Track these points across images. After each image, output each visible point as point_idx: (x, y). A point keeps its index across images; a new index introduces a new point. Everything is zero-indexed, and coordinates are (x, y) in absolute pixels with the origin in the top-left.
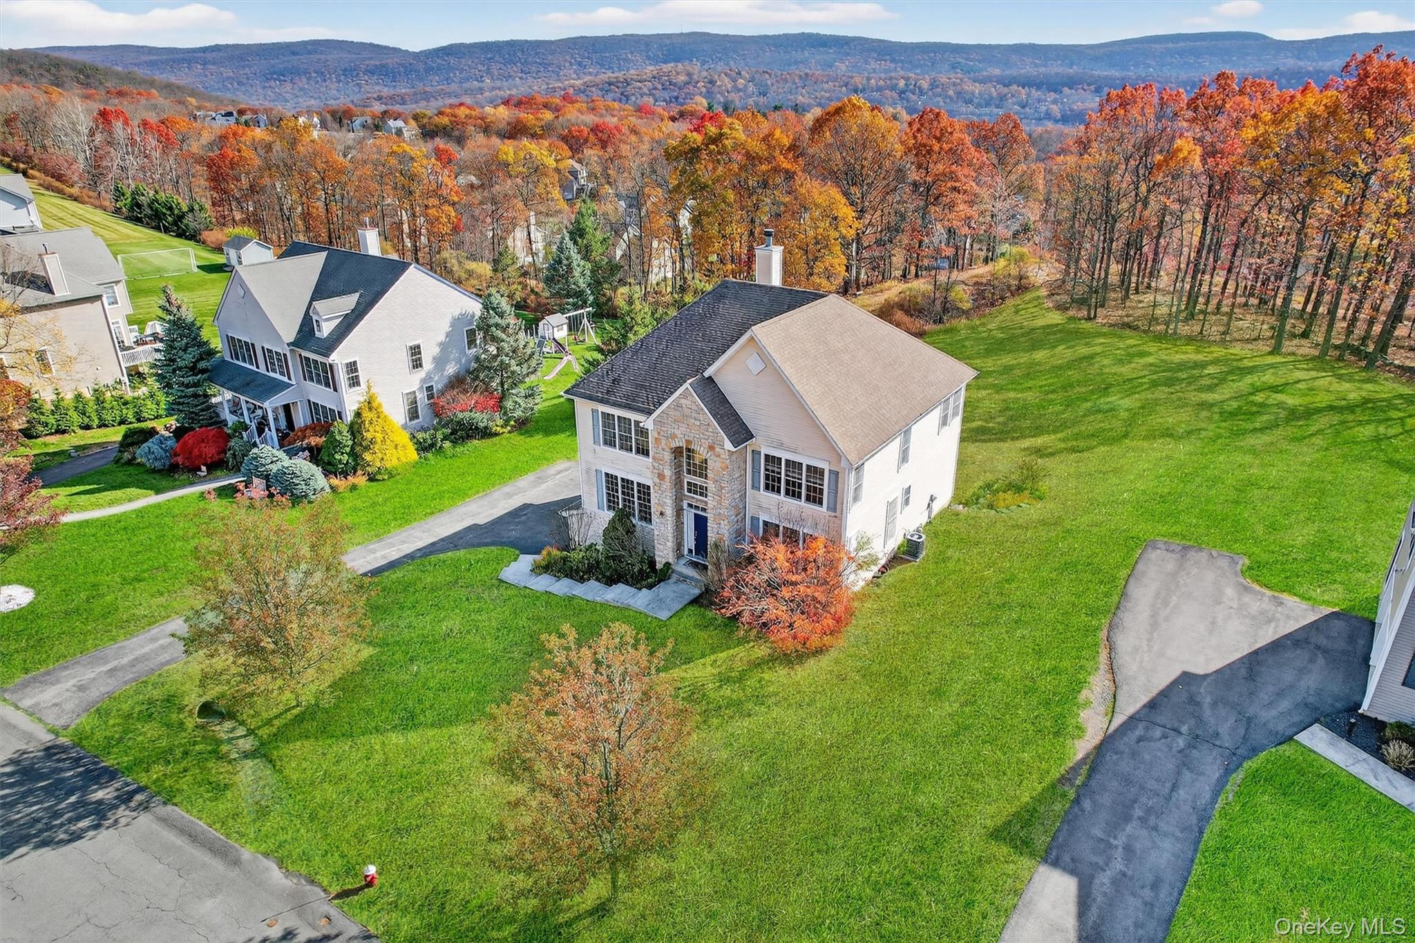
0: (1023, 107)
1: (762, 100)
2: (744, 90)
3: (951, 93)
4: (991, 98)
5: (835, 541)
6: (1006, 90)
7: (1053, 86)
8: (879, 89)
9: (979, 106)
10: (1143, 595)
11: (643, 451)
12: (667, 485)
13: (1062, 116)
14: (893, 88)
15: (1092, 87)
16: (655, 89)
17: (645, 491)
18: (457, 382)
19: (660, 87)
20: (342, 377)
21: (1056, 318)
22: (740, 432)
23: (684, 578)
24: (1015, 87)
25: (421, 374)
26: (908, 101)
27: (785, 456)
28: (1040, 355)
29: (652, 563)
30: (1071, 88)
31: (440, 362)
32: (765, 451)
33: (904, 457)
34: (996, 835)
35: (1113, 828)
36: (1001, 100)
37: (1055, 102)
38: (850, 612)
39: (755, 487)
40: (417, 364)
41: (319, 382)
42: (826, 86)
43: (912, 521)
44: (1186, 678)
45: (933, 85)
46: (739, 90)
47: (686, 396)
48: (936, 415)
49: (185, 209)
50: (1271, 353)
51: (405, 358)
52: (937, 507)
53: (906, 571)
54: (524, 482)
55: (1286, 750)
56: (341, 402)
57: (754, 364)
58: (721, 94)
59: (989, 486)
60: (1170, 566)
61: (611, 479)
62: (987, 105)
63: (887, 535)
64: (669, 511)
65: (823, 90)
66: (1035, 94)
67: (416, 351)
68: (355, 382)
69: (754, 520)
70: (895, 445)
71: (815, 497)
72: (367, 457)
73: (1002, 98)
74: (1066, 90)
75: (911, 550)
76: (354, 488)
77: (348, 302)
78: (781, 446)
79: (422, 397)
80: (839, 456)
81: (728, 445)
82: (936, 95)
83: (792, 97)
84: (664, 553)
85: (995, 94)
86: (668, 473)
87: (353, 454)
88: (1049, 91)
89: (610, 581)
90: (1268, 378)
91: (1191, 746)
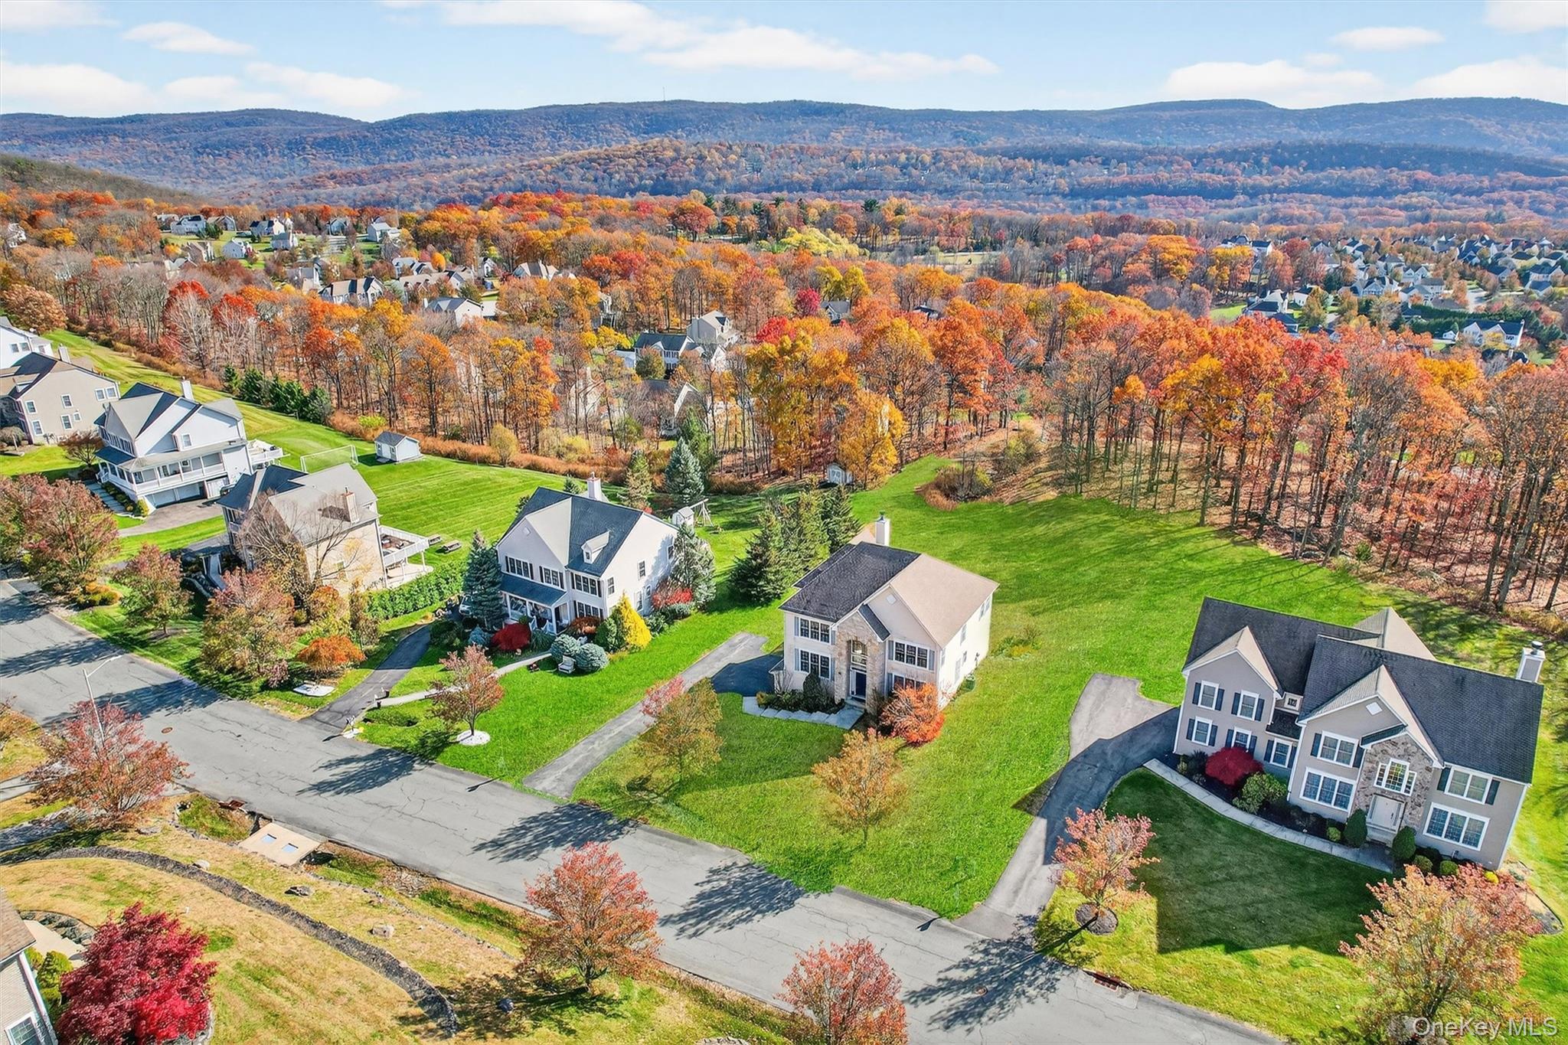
0: (1030, 181)
1: (756, 176)
2: (736, 166)
3: (955, 167)
4: (997, 172)
5: (934, 684)
6: (1011, 163)
7: (1060, 157)
8: (879, 163)
9: (984, 180)
10: (1087, 704)
11: (825, 638)
12: (843, 658)
13: (1071, 190)
14: (894, 162)
15: (1100, 160)
16: (641, 165)
17: (825, 660)
18: (663, 583)
19: (645, 164)
20: (605, 587)
21: (1051, 494)
22: (884, 632)
23: (852, 707)
24: (1020, 160)
25: (645, 578)
26: (910, 176)
27: (906, 643)
28: (1040, 530)
29: (833, 700)
30: (1078, 160)
31: (655, 569)
32: (896, 641)
33: (963, 637)
34: (1016, 806)
35: (1065, 804)
36: (1007, 174)
37: (1062, 175)
38: (942, 719)
39: (890, 658)
40: (642, 573)
41: (586, 590)
42: (822, 160)
43: (968, 668)
44: (1100, 743)
45: (936, 157)
46: (731, 167)
47: (855, 614)
48: (979, 611)
49: (307, 393)
50: (1198, 525)
51: (637, 571)
52: (980, 659)
53: (967, 696)
54: (722, 648)
55: (1140, 770)
56: (603, 603)
57: (891, 599)
58: (713, 171)
59: (1008, 640)
60: (1103, 687)
61: (804, 655)
62: (993, 179)
63: (957, 678)
64: (844, 672)
65: (820, 165)
66: (1042, 167)
67: (642, 565)
68: (612, 590)
69: (890, 675)
70: (960, 633)
71: (922, 663)
72: (627, 639)
73: (1008, 172)
74: (1073, 162)
75: (968, 685)
76: (622, 659)
77: (603, 539)
78: (905, 638)
79: (645, 596)
80: (935, 643)
81: (879, 640)
82: (938, 170)
83: (788, 174)
84: (840, 694)
85: (1000, 168)
86: (844, 652)
87: (619, 638)
88: (1057, 164)
89: (810, 710)
90: (1190, 547)
91: (1101, 771)
